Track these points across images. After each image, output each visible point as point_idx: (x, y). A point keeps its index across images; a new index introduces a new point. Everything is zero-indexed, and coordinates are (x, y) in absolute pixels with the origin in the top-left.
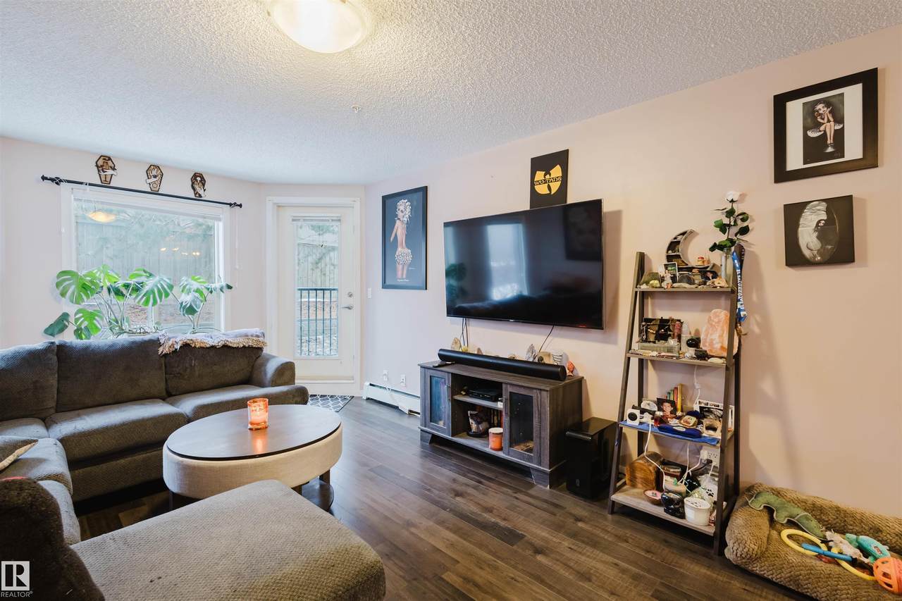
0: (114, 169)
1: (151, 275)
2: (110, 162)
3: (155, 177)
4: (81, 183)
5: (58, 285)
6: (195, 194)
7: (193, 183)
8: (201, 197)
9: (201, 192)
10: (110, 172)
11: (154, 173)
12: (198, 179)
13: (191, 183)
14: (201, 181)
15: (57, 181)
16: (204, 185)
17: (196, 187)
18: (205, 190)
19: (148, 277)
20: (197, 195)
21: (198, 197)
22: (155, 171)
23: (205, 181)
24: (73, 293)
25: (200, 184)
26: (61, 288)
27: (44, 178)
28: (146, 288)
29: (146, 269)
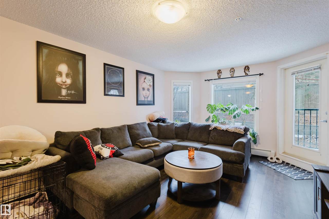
0: (221, 73)
1: (233, 105)
2: (220, 71)
3: (232, 72)
4: (212, 80)
5: (207, 108)
6: (245, 74)
7: (245, 70)
8: (248, 75)
9: (248, 73)
10: (220, 74)
11: (232, 71)
12: (247, 68)
13: (244, 70)
14: (247, 69)
15: (209, 80)
16: (249, 70)
17: (246, 71)
18: (249, 72)
19: (232, 105)
20: (246, 74)
21: (247, 75)
22: (232, 70)
23: (249, 68)
24: (210, 110)
25: (248, 70)
26: (207, 109)
27: (205, 80)
28: (230, 109)
29: (231, 103)
